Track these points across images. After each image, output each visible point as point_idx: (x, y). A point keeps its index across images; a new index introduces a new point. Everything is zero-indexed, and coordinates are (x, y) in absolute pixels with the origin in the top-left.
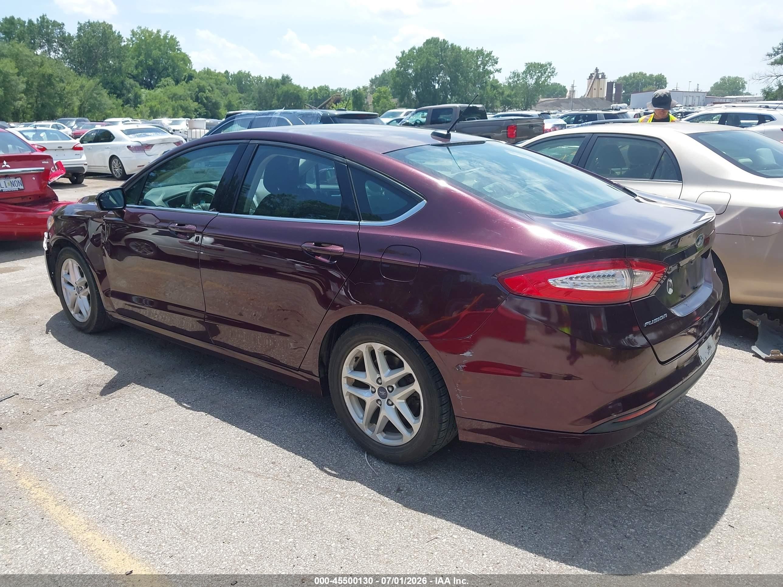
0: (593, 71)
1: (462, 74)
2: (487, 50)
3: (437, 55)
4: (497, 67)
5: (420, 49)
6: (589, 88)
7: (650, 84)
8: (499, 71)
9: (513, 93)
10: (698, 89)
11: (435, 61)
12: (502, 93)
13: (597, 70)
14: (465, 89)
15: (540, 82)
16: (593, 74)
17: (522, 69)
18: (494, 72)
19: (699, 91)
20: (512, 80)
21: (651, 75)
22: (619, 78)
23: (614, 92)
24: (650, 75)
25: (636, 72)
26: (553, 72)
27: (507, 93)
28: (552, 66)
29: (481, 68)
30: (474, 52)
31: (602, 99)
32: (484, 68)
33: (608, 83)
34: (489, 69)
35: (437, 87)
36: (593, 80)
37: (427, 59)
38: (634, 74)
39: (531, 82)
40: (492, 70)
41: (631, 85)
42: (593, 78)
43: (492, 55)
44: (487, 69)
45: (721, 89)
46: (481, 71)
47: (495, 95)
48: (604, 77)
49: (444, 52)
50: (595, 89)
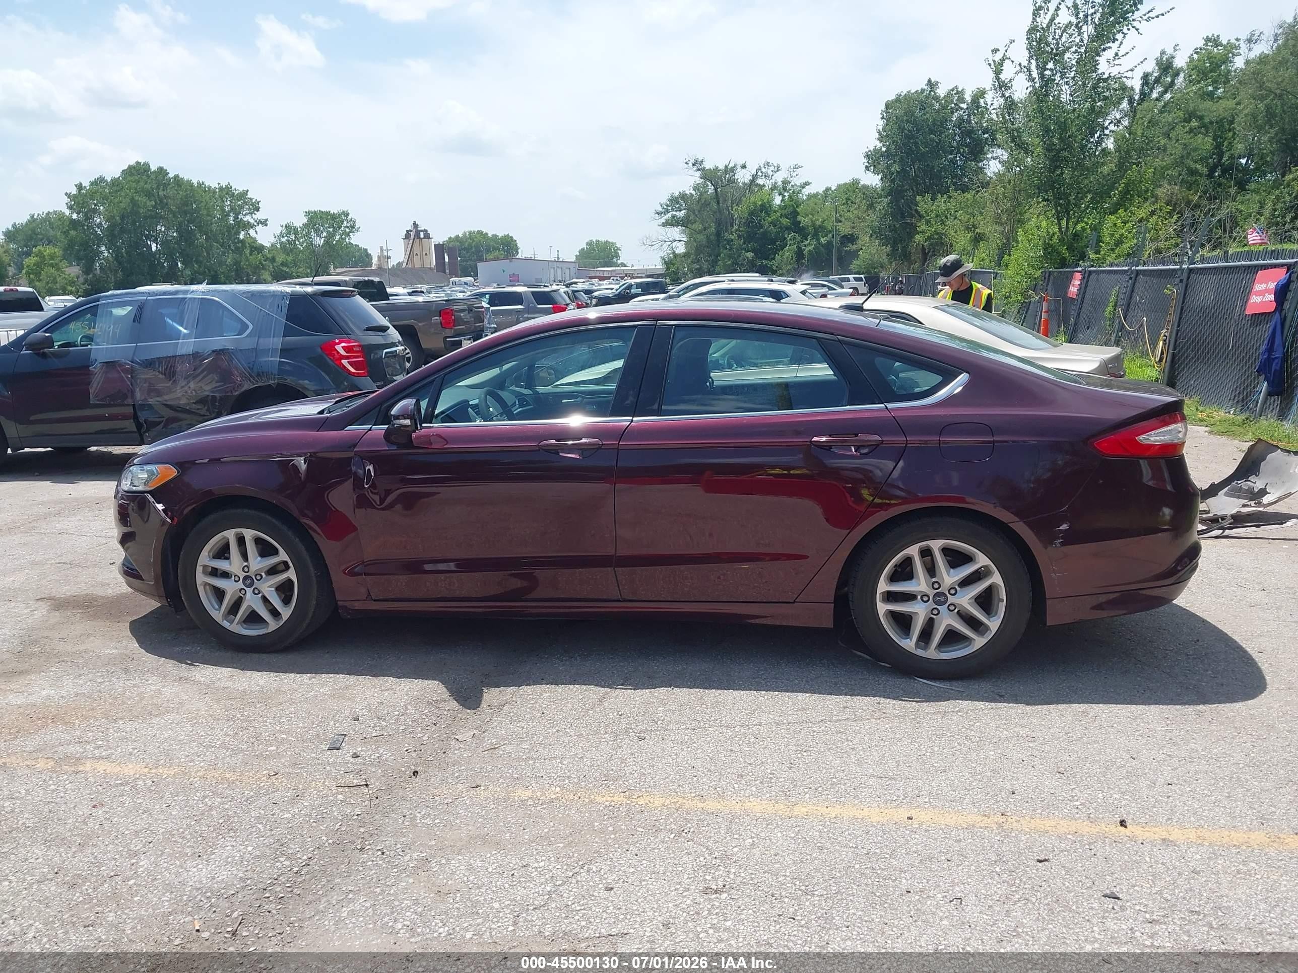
0: (409, 227)
1: (199, 227)
2: (238, 187)
3: (149, 194)
4: (259, 216)
5: (115, 182)
6: (408, 253)
7: (495, 249)
8: (264, 223)
9: (290, 259)
10: (558, 258)
11: (148, 203)
12: (273, 260)
13: (415, 225)
14: (208, 253)
15: (334, 242)
16: (411, 231)
17: (300, 221)
18: (255, 224)
19: (561, 260)
20: (286, 238)
21: (495, 236)
22: (450, 238)
23: (447, 259)
24: (493, 235)
25: (472, 230)
26: (353, 227)
27: (280, 258)
28: (350, 217)
29: (232, 218)
30: (214, 192)
31: (431, 269)
32: (236, 218)
33: (435, 245)
34: (245, 219)
35: (154, 249)
36: (411, 241)
37: (132, 199)
38: (470, 233)
39: (319, 241)
40: (252, 221)
41: (467, 249)
42: (412, 237)
43: (249, 196)
44: (241, 219)
45: (590, 258)
46: (232, 222)
47: (260, 263)
48: (427, 236)
49: (164, 190)
50: (417, 254)
